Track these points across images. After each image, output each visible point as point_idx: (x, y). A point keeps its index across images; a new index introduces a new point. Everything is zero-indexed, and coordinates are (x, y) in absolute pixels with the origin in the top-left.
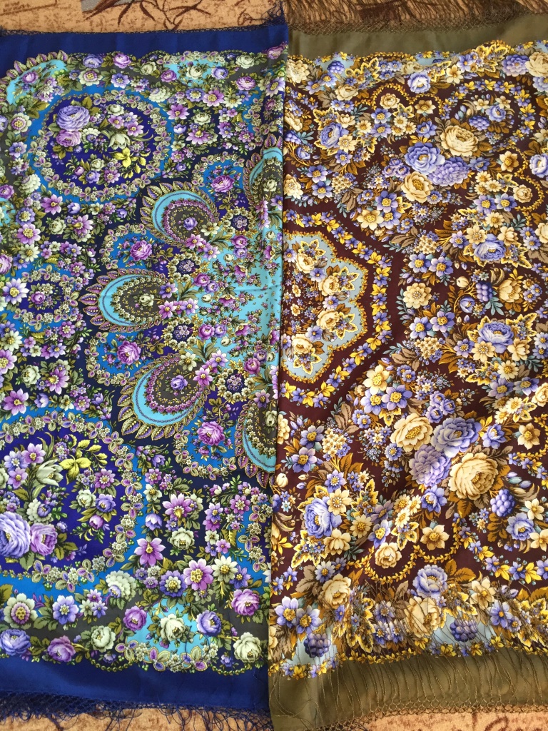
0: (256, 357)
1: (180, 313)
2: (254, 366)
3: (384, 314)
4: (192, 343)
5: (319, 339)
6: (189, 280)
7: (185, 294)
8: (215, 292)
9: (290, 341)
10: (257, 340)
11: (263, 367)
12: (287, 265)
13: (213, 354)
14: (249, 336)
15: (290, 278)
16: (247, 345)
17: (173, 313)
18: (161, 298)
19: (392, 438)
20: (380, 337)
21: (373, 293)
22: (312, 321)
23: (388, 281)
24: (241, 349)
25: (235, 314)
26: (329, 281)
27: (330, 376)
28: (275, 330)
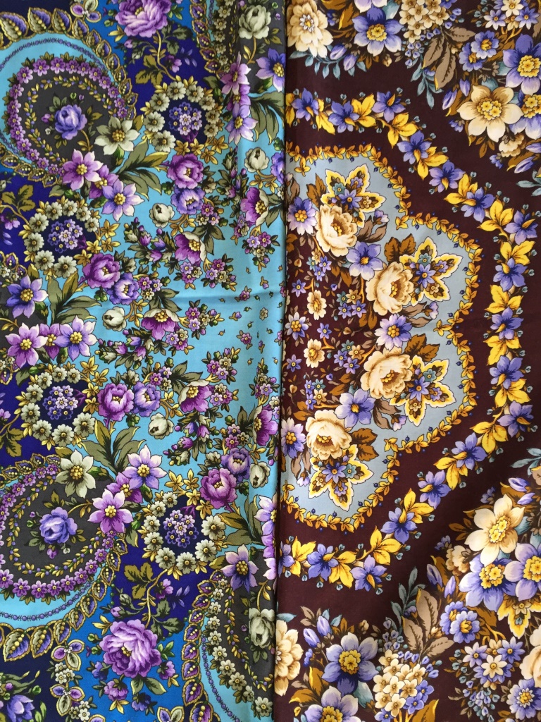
0: (226, 466)
1: (54, 353)
2: (222, 489)
3: (516, 363)
4: (84, 428)
5: (366, 423)
6: (72, 270)
7: (64, 306)
8: (133, 301)
9: (301, 436)
10: (229, 423)
11: (243, 490)
12: (296, 243)
13: (132, 456)
14: (211, 413)
15: (301, 276)
16: (205, 435)
17: (40, 353)
18: (10, 316)
19: (525, 668)
20: (504, 421)
21: (493, 308)
22: (352, 377)
23: (525, 276)
24: (193, 444)
25: (179, 357)
26: (391, 277)
27: (392, 515)
28: (269, 408)
